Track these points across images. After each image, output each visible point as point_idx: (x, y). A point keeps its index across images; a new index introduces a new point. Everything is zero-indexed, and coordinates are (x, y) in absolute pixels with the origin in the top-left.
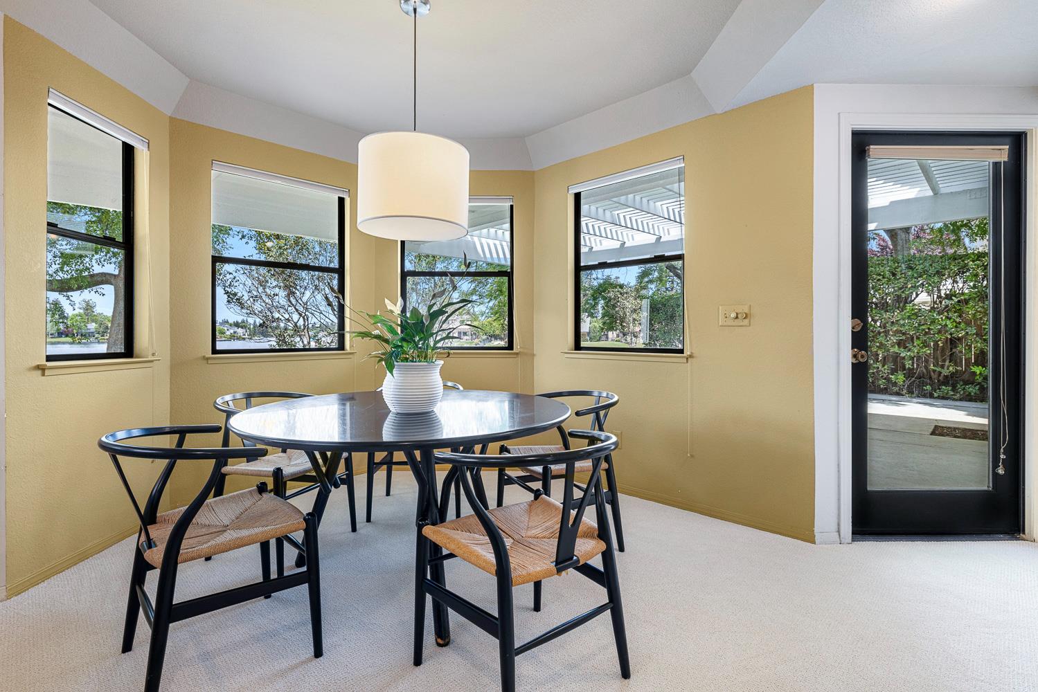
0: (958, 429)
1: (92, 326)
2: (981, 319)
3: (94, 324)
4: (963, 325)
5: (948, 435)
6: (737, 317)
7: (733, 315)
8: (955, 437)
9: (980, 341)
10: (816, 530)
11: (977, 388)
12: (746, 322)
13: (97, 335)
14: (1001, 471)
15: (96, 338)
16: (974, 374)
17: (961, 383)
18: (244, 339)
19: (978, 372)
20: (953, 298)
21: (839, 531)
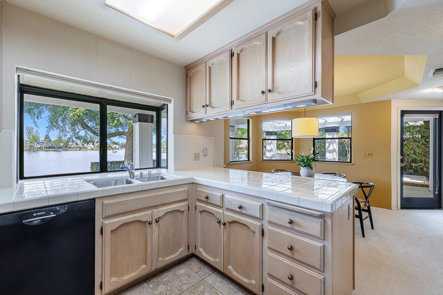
0: (411, 184)
1: (62, 144)
2: (415, 148)
3: (62, 143)
4: (408, 150)
5: (408, 185)
6: (369, 155)
7: (367, 154)
8: (411, 186)
9: (415, 155)
10: (392, 206)
11: (413, 170)
12: (371, 156)
13: (63, 148)
14: (437, 193)
15: (64, 149)
16: (412, 166)
17: (407, 169)
18: (119, 149)
19: (414, 165)
20: (406, 141)
21: (397, 207)
